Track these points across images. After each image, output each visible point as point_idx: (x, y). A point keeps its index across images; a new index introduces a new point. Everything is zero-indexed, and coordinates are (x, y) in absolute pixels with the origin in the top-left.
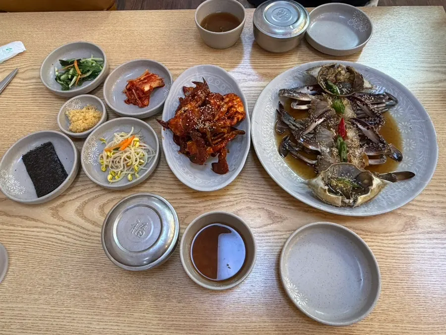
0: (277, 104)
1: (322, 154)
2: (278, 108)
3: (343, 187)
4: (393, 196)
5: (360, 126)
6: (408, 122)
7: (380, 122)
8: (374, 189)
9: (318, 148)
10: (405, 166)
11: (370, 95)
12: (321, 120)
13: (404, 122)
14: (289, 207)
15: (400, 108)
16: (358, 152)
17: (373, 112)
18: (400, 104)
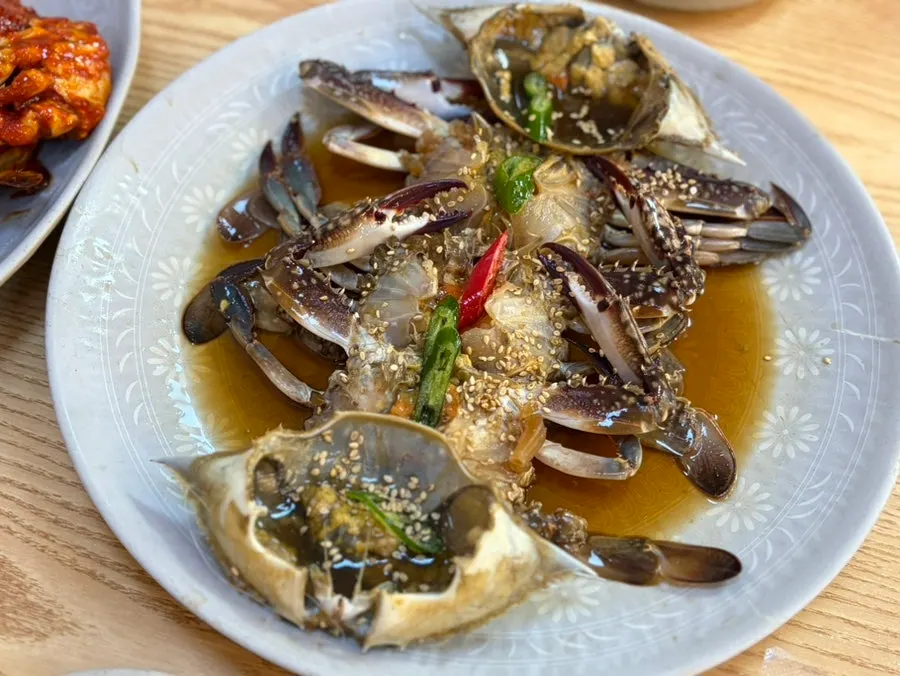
0: (281, 122)
1: (350, 364)
2: (277, 141)
3: (355, 529)
4: (596, 647)
5: (577, 289)
6: (824, 332)
7: (670, 289)
8: (479, 575)
9: (343, 331)
10: (729, 523)
11: (689, 174)
12: (415, 223)
13: (810, 331)
14: (111, 576)
15: (814, 265)
16: (513, 398)
17: (660, 242)
18: (815, 250)
